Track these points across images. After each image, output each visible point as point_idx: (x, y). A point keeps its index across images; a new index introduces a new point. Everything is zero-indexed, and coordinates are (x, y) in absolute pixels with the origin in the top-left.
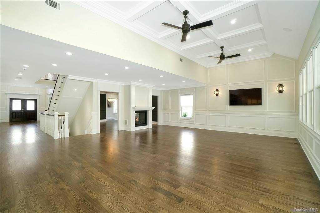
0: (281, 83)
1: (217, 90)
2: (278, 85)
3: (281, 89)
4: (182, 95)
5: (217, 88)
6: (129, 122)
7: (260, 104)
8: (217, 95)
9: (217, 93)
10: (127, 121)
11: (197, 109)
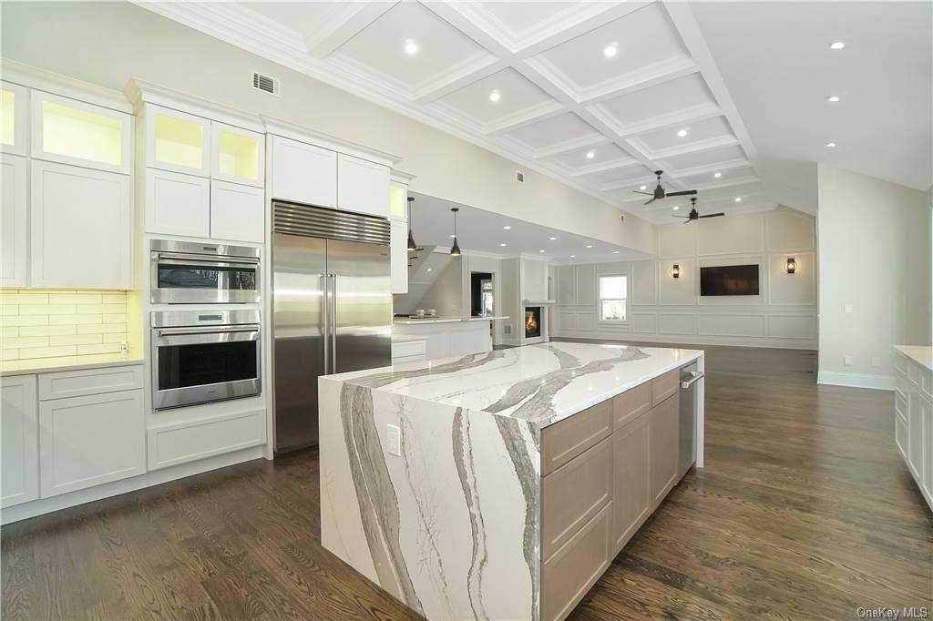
0: (791, 256)
1: (676, 267)
2: (786, 260)
3: (791, 266)
4: (602, 276)
5: (676, 262)
6: (515, 329)
7: (755, 291)
8: (676, 276)
9: (676, 272)
10: (510, 327)
11: (633, 302)
